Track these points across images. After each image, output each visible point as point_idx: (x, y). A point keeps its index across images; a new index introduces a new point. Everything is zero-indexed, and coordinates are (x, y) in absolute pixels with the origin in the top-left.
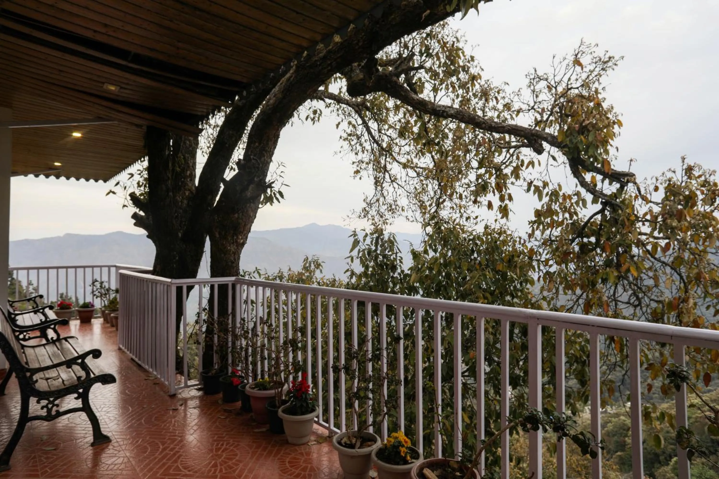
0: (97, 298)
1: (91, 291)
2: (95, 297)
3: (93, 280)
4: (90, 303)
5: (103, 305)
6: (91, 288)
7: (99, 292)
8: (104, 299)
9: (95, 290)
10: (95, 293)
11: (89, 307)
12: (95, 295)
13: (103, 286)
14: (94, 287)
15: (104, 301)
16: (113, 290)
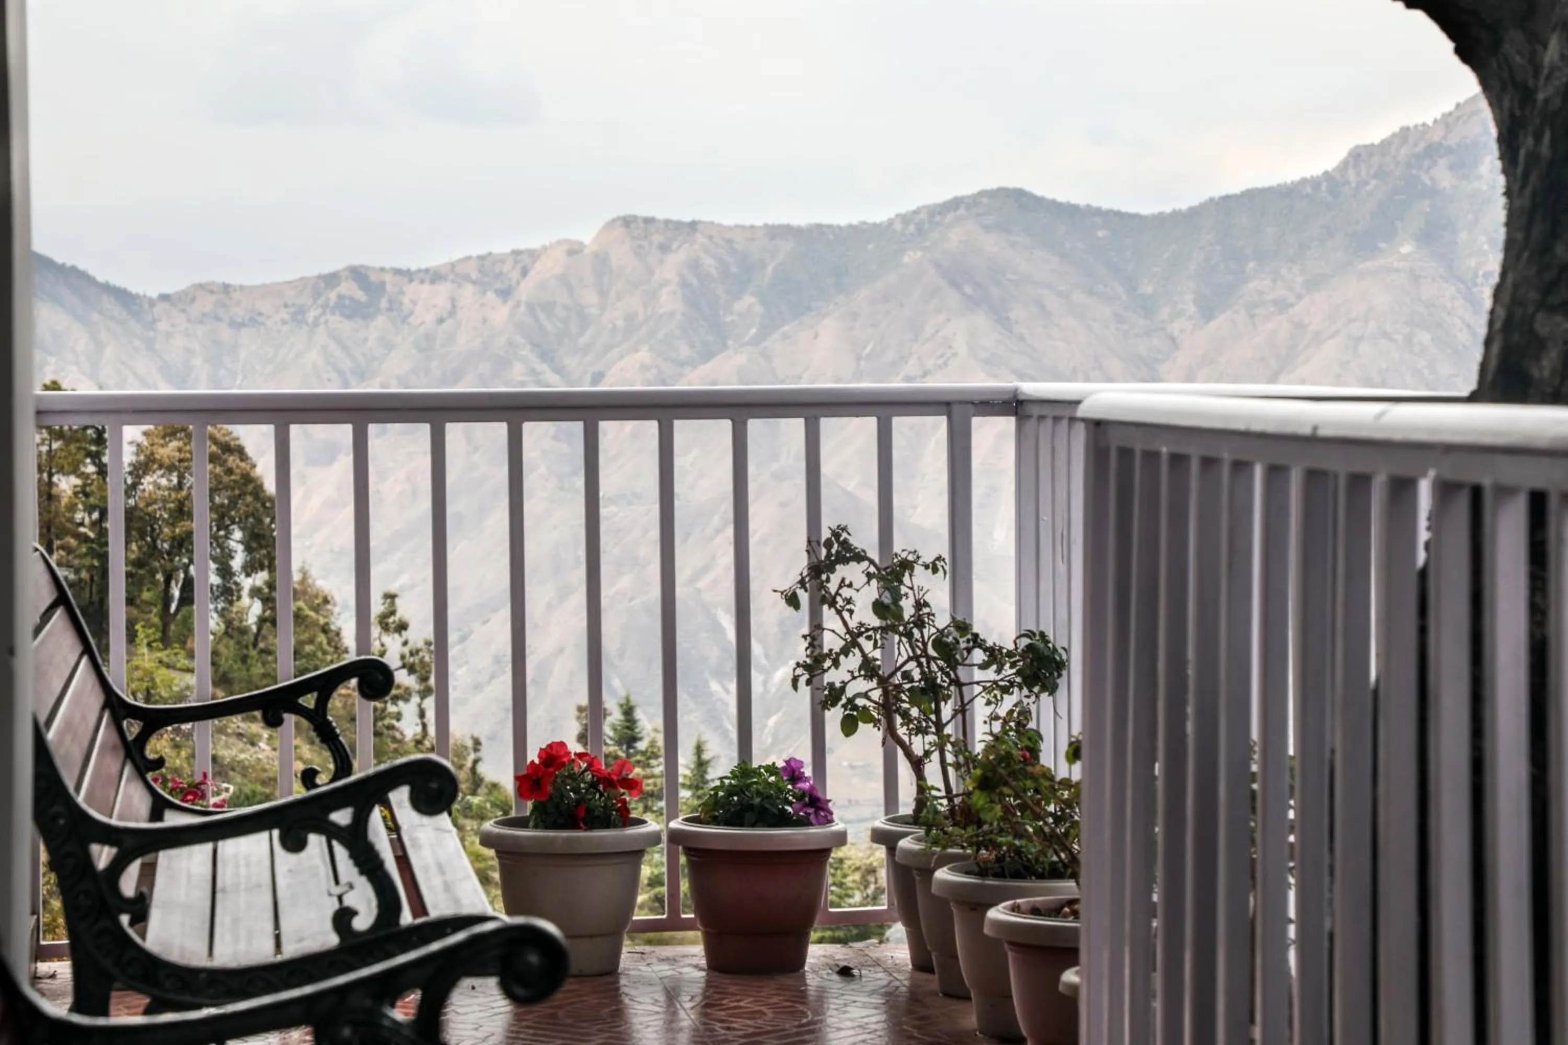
0: (849, 726)
1: (800, 651)
2: (834, 716)
3: (812, 543)
4: (792, 771)
5: (906, 805)
6: (801, 621)
7: (869, 669)
8: (918, 745)
9: (831, 642)
10: (833, 676)
11: (784, 820)
12: (834, 695)
13: (908, 608)
14: (830, 618)
15: (917, 765)
16: (995, 656)
